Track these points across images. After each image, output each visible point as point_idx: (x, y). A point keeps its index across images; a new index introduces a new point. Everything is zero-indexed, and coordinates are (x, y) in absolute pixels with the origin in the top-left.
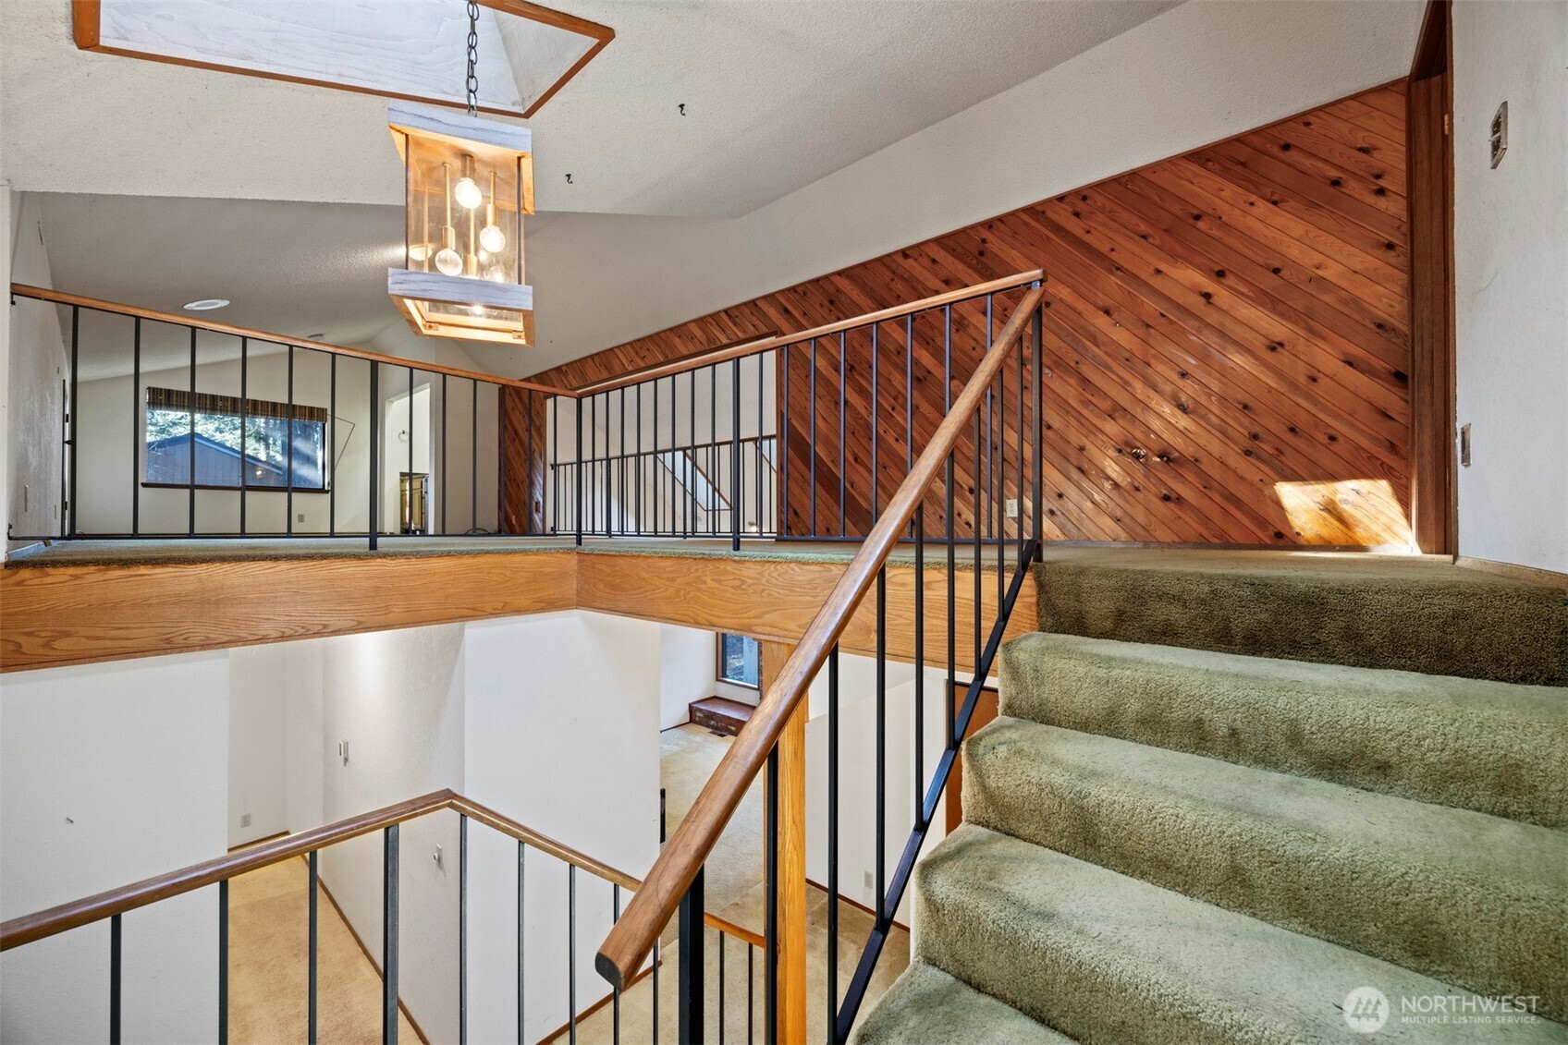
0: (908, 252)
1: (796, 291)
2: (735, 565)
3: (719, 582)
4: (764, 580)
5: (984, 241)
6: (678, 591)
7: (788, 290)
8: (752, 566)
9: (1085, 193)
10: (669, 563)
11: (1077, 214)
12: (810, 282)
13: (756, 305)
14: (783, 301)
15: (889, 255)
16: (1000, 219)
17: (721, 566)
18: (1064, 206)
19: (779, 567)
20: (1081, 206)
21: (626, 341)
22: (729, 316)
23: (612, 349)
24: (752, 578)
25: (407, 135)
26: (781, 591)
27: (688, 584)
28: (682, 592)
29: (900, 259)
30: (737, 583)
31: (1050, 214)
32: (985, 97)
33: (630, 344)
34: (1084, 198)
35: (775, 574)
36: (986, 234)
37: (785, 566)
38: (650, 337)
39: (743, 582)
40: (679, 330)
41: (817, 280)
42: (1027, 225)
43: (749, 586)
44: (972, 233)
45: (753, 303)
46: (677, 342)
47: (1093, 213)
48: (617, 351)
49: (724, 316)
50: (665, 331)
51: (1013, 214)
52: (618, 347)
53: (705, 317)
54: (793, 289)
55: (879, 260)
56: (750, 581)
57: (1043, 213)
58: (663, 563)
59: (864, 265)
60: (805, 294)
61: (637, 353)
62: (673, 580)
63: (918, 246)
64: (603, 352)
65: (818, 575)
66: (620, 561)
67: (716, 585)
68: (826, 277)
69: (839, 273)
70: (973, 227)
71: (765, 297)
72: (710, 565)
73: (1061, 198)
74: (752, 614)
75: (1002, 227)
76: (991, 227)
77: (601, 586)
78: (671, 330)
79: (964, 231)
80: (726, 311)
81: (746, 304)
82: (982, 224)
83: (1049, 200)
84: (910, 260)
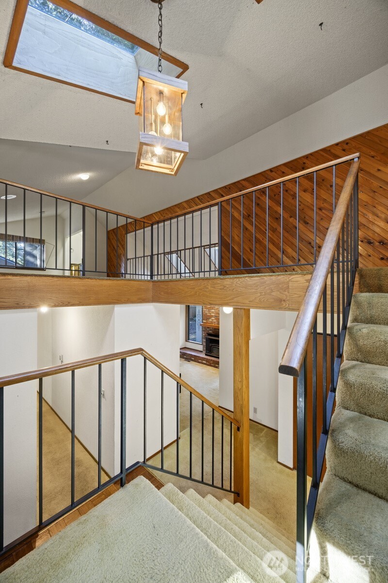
0: (272, 170)
1: (226, 188)
2: (221, 281)
3: (214, 287)
4: (234, 285)
5: (304, 163)
6: (196, 292)
7: (223, 187)
8: (228, 280)
9: (348, 141)
10: (192, 282)
11: (344, 150)
12: (232, 184)
13: (210, 194)
14: (220, 192)
15: (264, 172)
16: (311, 154)
17: (215, 281)
18: (338, 147)
19: (240, 279)
20: (346, 147)
21: (157, 211)
22: (199, 199)
23: (152, 214)
24: (229, 285)
25: (143, 82)
26: (241, 289)
27: (201, 289)
28: (198, 293)
29: (269, 173)
30: (222, 287)
31: (332, 151)
32: (310, 104)
33: (159, 212)
34: (347, 144)
35: (239, 282)
36: (305, 161)
37: (243, 279)
38: (167, 209)
39: (225, 287)
40: (178, 206)
41: (235, 183)
42: (323, 156)
43: (227, 288)
44: (299, 160)
45: (209, 193)
46: (178, 210)
47: (351, 149)
48: (154, 215)
49: (197, 199)
50: (173, 206)
51: (317, 152)
52: (154, 213)
53: (189, 200)
54: (225, 187)
55: (261, 174)
56: (227, 286)
57: (330, 150)
58: (189, 283)
59: (254, 176)
60: (230, 189)
61: (162, 215)
62: (194, 288)
63: (276, 167)
64: (148, 216)
65: (258, 281)
66: (171, 283)
67: (212, 289)
68: (238, 182)
69: (244, 180)
70: (300, 158)
71: (214, 191)
72: (210, 281)
73: (337, 144)
74: (228, 299)
75: (312, 157)
76: (307, 157)
77: (162, 293)
78: (175, 205)
79: (296, 160)
80: (197, 197)
81: (205, 194)
82: (304, 157)
83: (332, 146)
84: (273, 173)
